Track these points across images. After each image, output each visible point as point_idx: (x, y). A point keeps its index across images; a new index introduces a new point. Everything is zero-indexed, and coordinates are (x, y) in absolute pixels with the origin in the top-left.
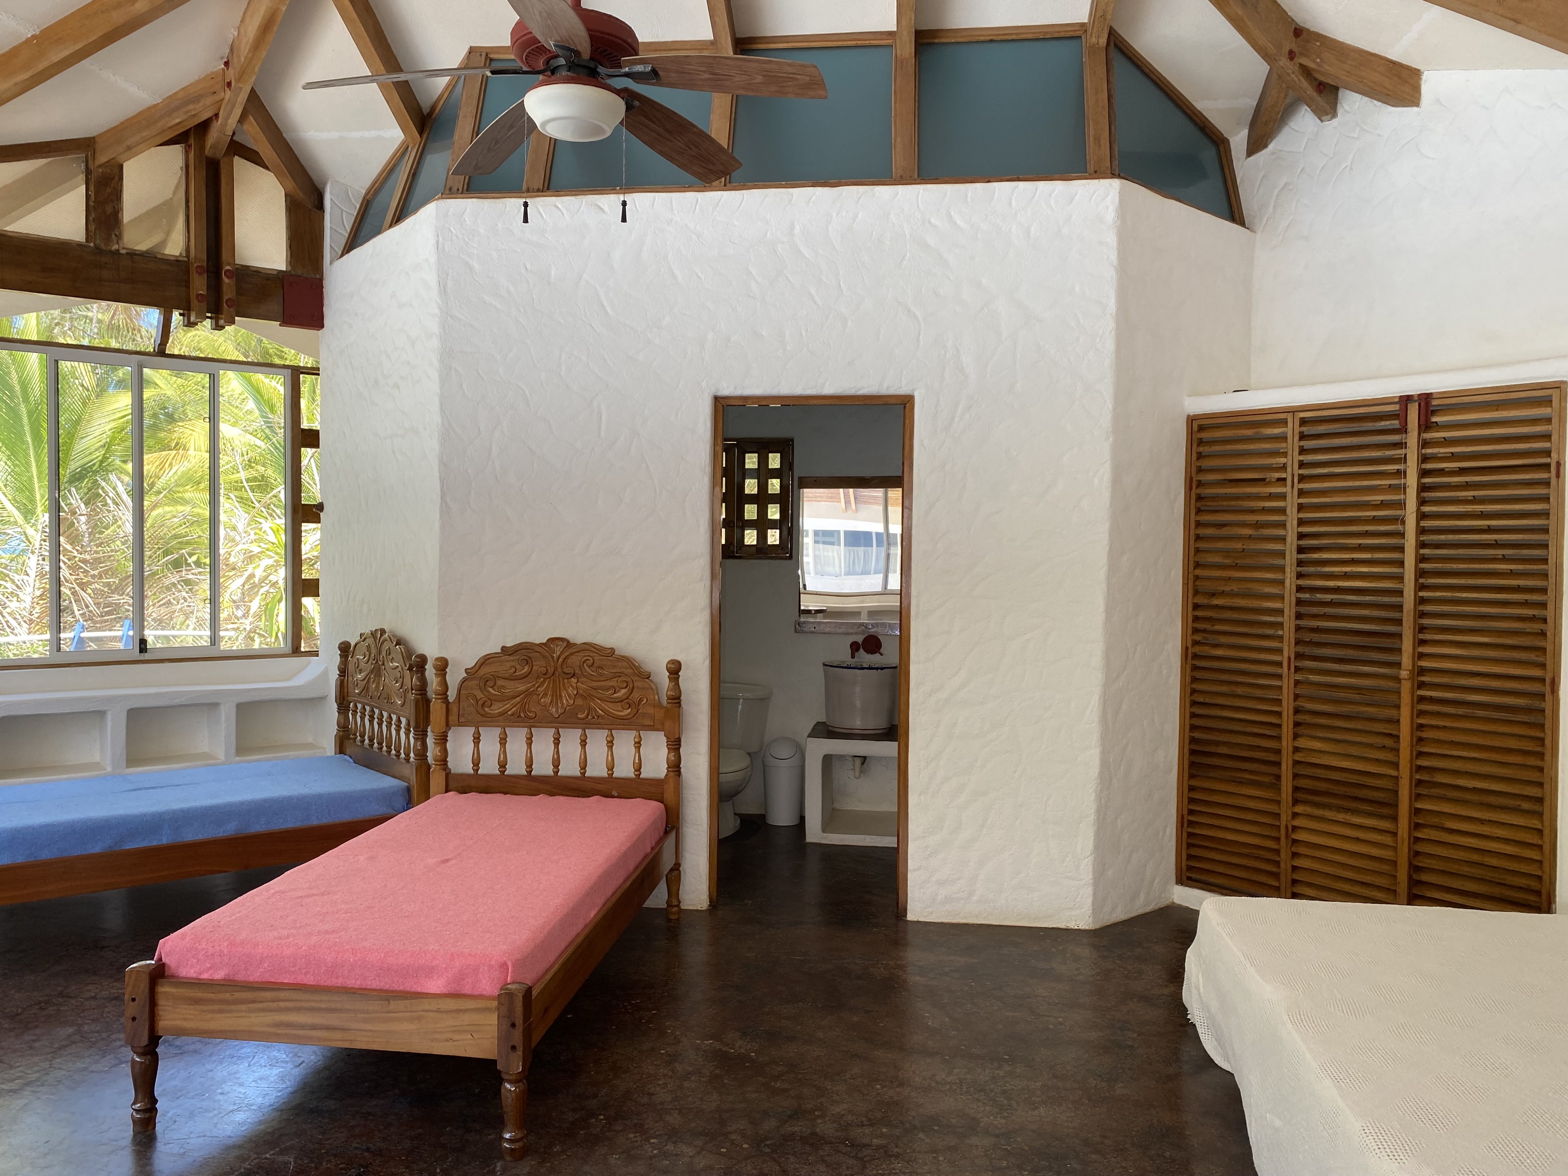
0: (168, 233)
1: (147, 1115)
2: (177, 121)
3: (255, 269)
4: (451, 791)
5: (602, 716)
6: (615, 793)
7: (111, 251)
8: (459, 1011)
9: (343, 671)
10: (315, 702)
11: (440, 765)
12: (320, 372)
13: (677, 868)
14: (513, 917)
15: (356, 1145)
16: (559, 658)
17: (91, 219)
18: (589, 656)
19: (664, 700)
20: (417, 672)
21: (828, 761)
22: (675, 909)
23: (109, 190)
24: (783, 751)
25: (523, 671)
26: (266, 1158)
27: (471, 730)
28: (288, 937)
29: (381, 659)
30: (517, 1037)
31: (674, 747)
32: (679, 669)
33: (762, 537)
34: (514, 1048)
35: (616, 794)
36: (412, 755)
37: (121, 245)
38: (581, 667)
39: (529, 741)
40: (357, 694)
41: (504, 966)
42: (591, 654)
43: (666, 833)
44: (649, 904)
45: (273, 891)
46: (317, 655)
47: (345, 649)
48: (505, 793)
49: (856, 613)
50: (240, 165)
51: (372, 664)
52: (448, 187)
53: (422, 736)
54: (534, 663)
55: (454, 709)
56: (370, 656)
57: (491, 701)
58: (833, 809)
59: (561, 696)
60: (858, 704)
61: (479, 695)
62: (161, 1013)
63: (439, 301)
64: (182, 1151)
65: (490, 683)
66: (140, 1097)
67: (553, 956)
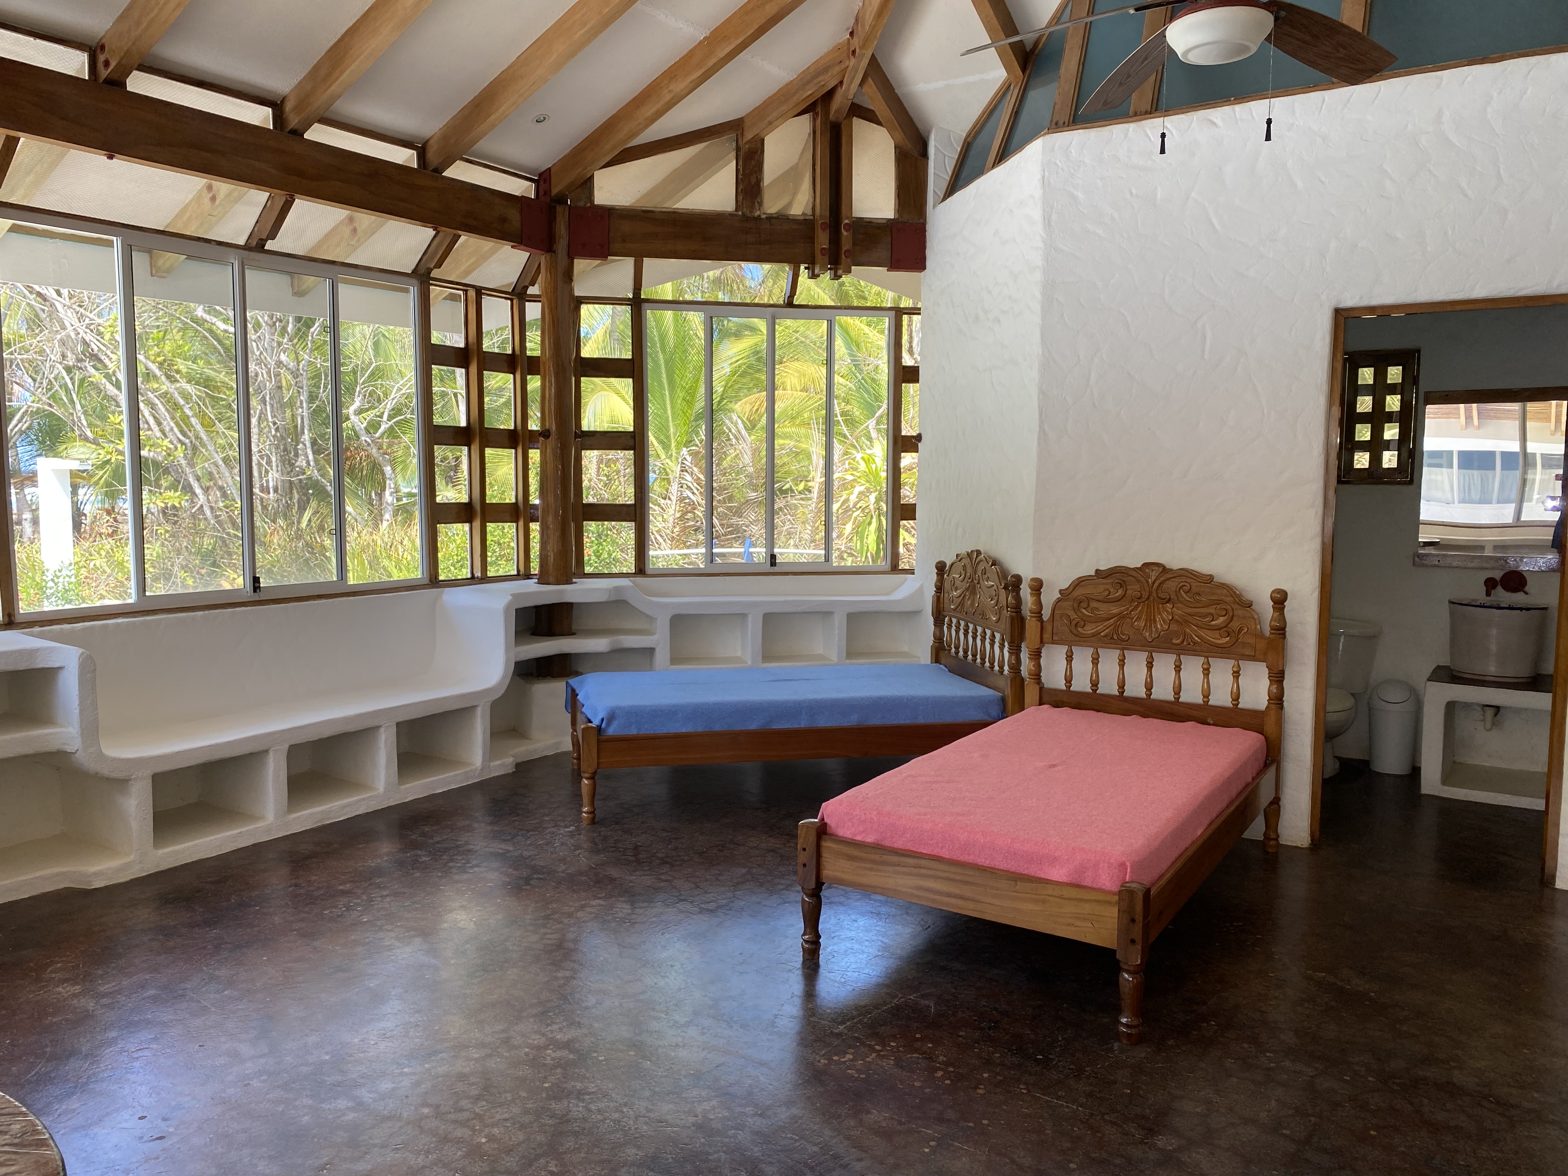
0: (794, 195)
1: (814, 947)
2: (809, 93)
3: (867, 220)
4: (1044, 704)
5: (1198, 643)
6: (1210, 721)
7: (754, 217)
8: (1081, 900)
9: (939, 588)
10: (911, 615)
11: (1035, 679)
12: (921, 311)
13: (1276, 801)
14: (1126, 823)
15: (985, 1003)
16: (1154, 583)
17: (740, 190)
18: (1186, 582)
19: (1267, 631)
20: (1013, 591)
21: (1451, 708)
22: (1272, 843)
23: (753, 163)
24: (1394, 695)
25: (1117, 594)
26: (910, 999)
27: (1064, 649)
28: (926, 814)
29: (977, 578)
30: (1137, 931)
31: (1276, 679)
32: (1285, 599)
33: (1376, 459)
34: (1133, 941)
35: (1212, 722)
36: (1006, 668)
37: (762, 210)
38: (1177, 592)
39: (1122, 663)
40: (952, 609)
41: (1122, 865)
42: (1189, 580)
43: (1266, 766)
44: (1247, 835)
45: (905, 774)
46: (913, 573)
47: (941, 568)
48: (1098, 711)
49: (1481, 547)
50: (860, 126)
51: (968, 582)
52: (1054, 122)
53: (1016, 651)
54: (1128, 587)
55: (1048, 628)
56: (965, 575)
57: (1085, 621)
58: (1454, 762)
59: (1155, 620)
60: (1493, 648)
61: (1073, 616)
62: (824, 864)
63: (1044, 235)
64: (843, 980)
65: (1084, 605)
66: (808, 930)
67: (1164, 865)
